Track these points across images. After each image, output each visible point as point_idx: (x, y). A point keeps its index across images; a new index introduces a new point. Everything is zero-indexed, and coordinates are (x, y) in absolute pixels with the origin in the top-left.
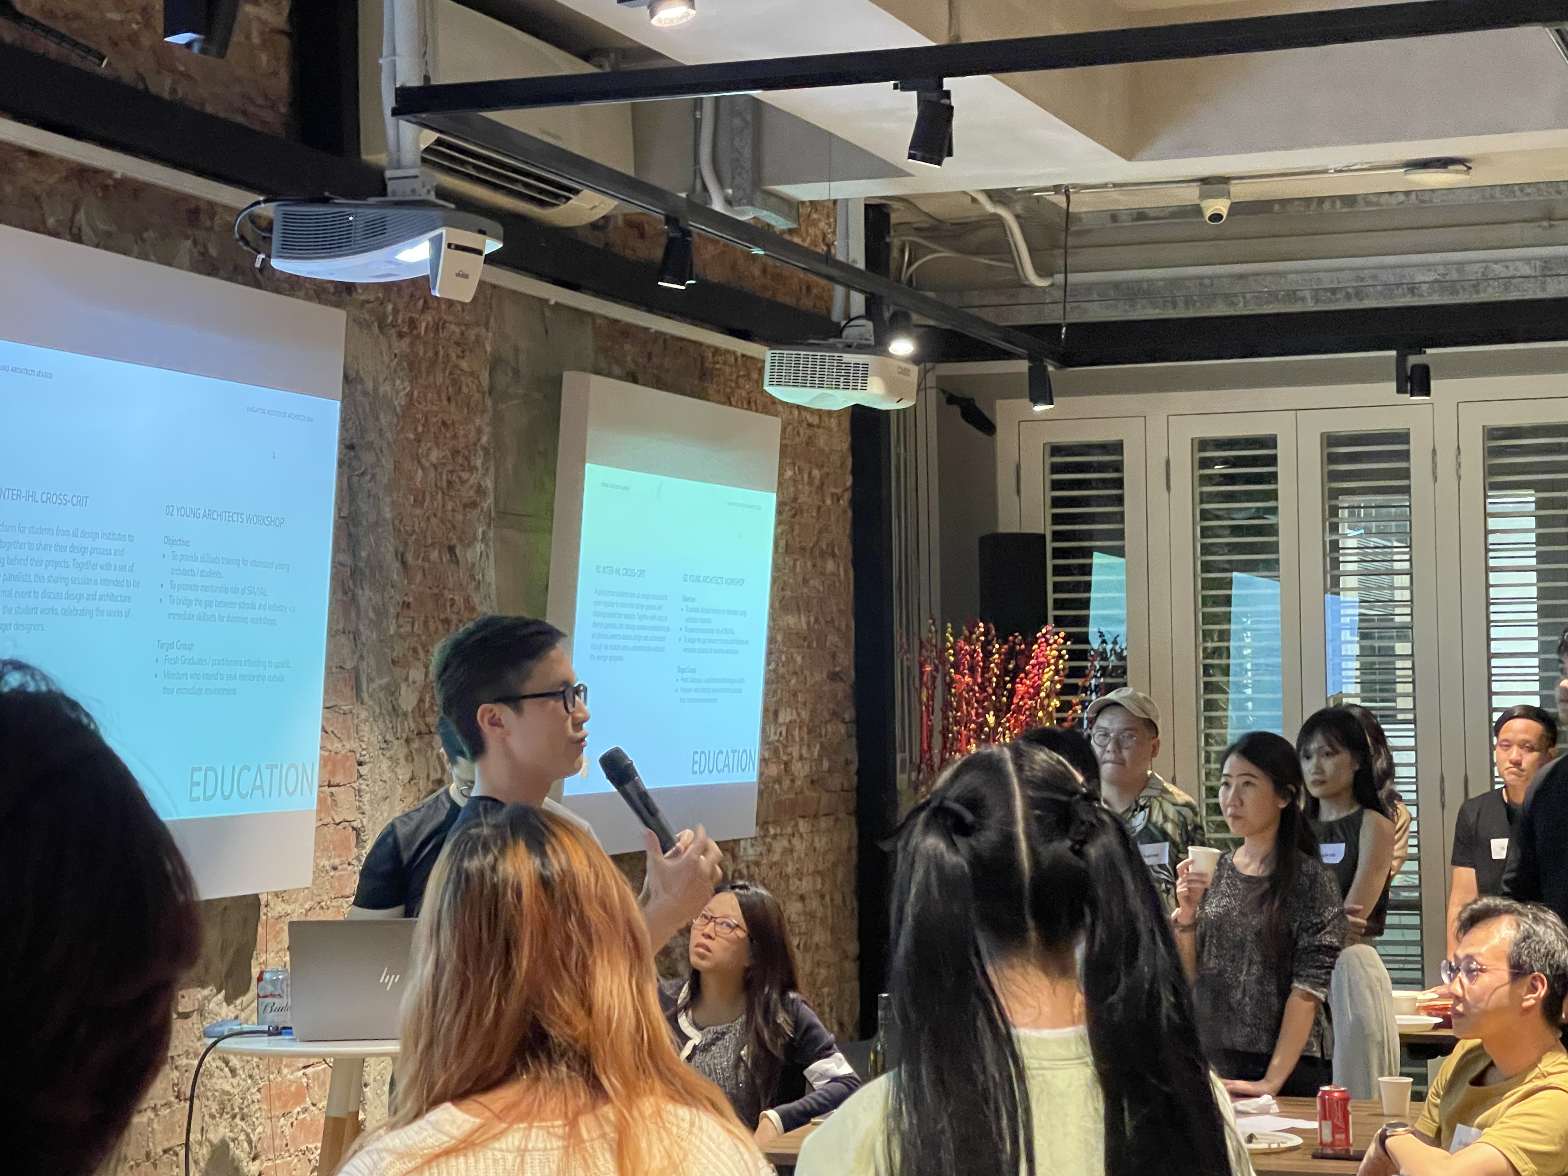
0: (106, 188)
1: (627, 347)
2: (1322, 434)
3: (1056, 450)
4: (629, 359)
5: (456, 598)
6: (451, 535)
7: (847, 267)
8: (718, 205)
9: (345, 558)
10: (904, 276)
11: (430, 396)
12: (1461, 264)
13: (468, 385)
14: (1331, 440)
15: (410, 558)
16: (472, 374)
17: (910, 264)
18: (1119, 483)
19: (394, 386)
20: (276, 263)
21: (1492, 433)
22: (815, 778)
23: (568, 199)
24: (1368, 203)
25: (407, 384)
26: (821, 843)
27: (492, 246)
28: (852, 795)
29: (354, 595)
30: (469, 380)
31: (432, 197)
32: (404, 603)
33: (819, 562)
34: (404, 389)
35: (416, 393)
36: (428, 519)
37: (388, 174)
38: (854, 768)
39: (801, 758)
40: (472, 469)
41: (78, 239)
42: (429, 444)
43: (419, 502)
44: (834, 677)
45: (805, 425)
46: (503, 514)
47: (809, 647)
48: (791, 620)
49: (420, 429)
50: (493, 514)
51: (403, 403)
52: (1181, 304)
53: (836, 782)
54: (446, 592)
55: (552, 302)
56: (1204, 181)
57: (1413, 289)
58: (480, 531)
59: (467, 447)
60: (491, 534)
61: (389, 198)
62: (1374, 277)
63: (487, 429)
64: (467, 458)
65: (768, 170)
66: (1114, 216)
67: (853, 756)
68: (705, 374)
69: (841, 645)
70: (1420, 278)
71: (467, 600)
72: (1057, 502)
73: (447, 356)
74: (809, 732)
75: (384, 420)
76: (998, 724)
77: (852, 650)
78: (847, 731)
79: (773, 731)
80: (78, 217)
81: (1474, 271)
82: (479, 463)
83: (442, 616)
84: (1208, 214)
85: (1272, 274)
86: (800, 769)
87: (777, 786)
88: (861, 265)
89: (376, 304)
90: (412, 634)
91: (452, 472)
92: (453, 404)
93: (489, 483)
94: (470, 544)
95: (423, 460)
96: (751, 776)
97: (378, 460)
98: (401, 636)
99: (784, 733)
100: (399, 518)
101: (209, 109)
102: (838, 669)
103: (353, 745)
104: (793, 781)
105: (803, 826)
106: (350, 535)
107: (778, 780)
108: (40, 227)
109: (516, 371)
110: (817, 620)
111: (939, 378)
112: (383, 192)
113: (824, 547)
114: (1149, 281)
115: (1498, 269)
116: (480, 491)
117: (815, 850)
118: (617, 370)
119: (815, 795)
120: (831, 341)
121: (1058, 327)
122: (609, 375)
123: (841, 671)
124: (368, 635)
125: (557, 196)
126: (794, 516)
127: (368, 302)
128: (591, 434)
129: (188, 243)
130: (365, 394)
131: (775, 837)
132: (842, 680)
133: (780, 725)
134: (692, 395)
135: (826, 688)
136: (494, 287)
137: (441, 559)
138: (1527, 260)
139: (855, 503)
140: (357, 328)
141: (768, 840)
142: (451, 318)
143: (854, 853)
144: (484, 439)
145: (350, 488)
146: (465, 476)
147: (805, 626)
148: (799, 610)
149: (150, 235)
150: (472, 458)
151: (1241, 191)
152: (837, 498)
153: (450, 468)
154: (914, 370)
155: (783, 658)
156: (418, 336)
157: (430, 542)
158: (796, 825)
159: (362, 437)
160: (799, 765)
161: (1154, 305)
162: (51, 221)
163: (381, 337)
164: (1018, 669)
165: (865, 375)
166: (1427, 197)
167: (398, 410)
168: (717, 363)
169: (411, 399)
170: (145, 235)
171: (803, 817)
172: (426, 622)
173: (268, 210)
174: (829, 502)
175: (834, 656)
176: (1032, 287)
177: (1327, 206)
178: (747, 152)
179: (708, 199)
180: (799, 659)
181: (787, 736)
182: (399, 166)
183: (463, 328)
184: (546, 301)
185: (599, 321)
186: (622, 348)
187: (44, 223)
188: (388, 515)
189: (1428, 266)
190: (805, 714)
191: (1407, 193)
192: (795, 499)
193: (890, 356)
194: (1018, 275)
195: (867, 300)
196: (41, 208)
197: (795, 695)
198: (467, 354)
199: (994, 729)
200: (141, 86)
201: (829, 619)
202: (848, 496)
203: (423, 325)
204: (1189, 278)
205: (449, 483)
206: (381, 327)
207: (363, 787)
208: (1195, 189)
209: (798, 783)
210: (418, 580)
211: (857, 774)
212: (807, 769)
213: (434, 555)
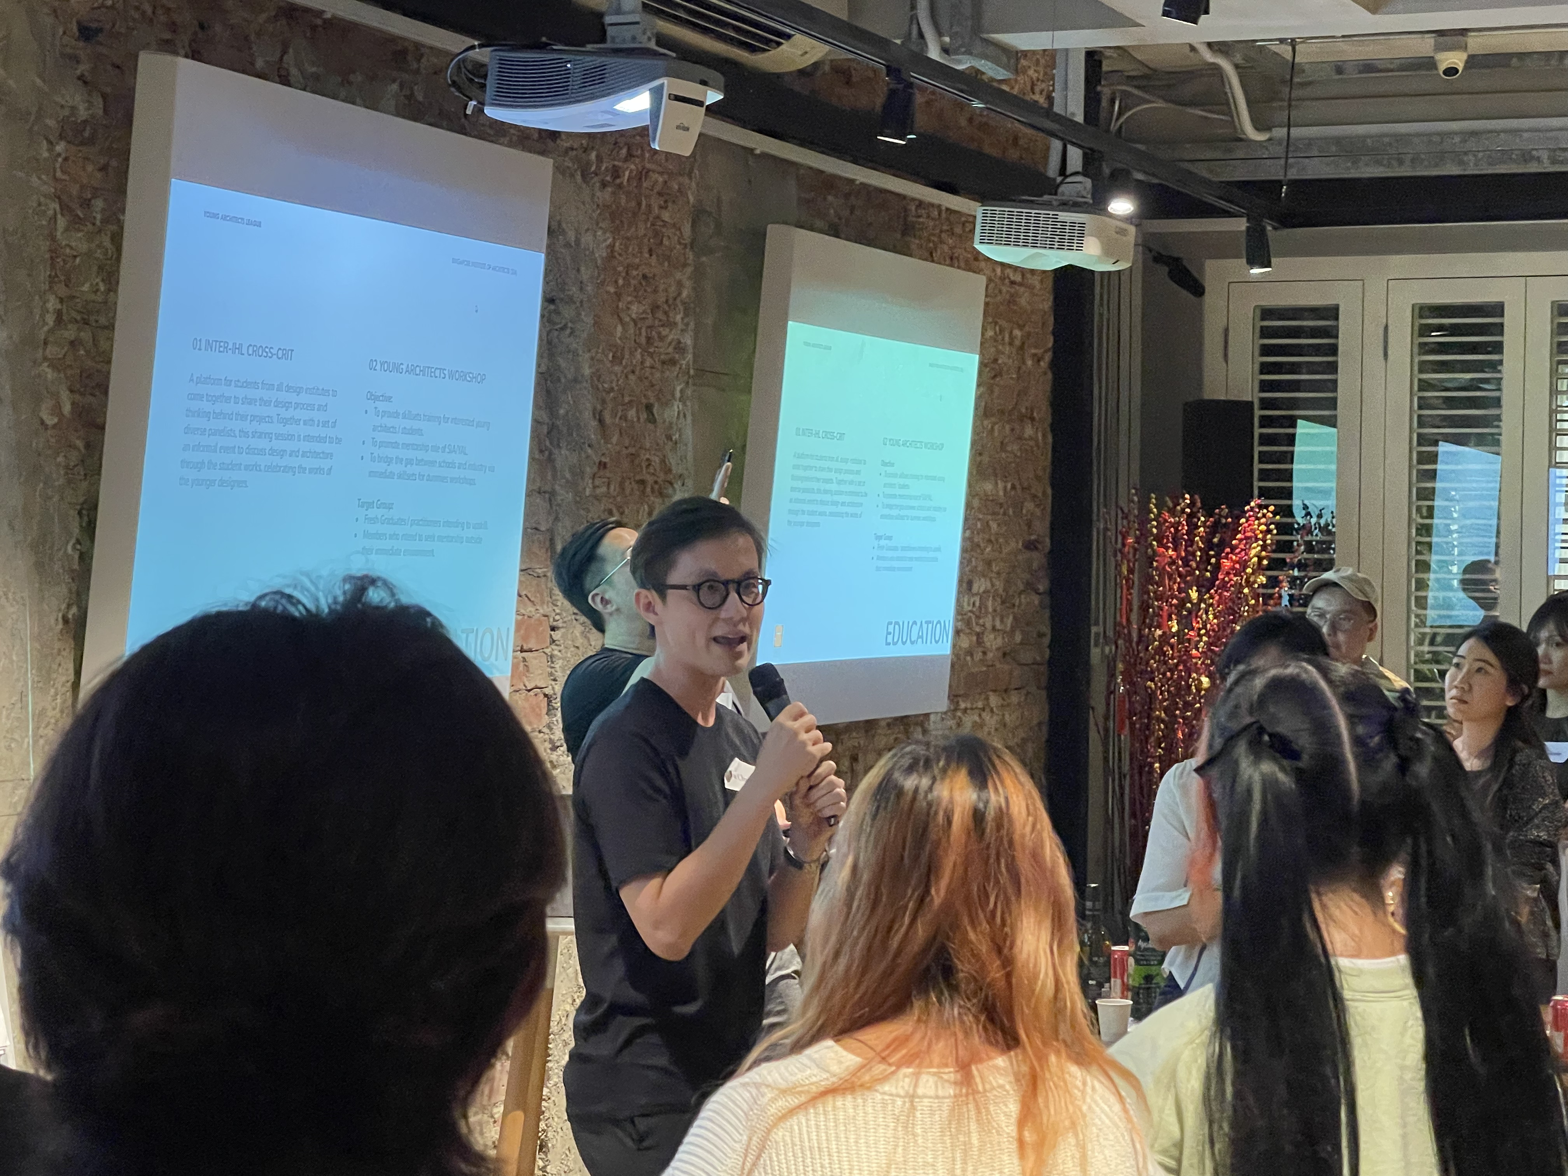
0: (314, 28)
1: (830, 198)
2: (1553, 303)
3: (1267, 313)
4: (832, 211)
5: (653, 458)
6: (649, 393)
7: (1066, 122)
8: (934, 53)
9: (545, 417)
10: (1114, 127)
11: (631, 247)
13: (669, 238)
14: (1562, 309)
15: (607, 416)
16: (674, 225)
17: (1120, 114)
18: (1333, 350)
19: (595, 236)
20: (489, 111)
22: (1008, 649)
23: (779, 44)
25: (608, 235)
26: (1010, 718)
27: (713, 97)
28: (1044, 669)
29: (551, 454)
30: (671, 232)
31: (652, 45)
32: (600, 463)
33: (1017, 426)
34: (605, 240)
35: (617, 245)
36: (627, 377)
37: (608, 19)
38: (1047, 641)
39: (994, 628)
40: (672, 325)
41: (285, 81)
42: (629, 299)
43: (617, 359)
44: (1030, 546)
45: (1007, 281)
46: (701, 371)
47: (1005, 514)
48: (988, 487)
49: (621, 282)
50: (692, 372)
51: (605, 255)
53: (1028, 656)
54: (642, 453)
55: (758, 152)
56: (1440, 33)
58: (678, 388)
59: (667, 301)
60: (689, 392)
61: (608, 45)
63: (688, 283)
64: (666, 313)
65: (988, 17)
66: (1339, 69)
67: (1046, 629)
68: (908, 229)
69: (1038, 512)
71: (663, 461)
72: (1265, 368)
73: (649, 206)
74: (1003, 602)
75: (586, 274)
76: (1201, 600)
77: (1048, 518)
78: (1041, 602)
79: (966, 600)
80: (285, 57)
82: (678, 318)
83: (638, 478)
84: (1442, 67)
85: (1506, 131)
86: (993, 642)
87: (968, 658)
88: (1080, 118)
89: (580, 151)
90: (607, 495)
91: (650, 327)
92: (654, 257)
93: (688, 340)
94: (666, 404)
95: (622, 315)
96: (945, 648)
97: (579, 314)
98: (597, 498)
99: (977, 604)
100: (597, 376)
102: (1033, 537)
103: (546, 609)
104: (984, 653)
105: (994, 700)
106: (548, 392)
107: (970, 653)
108: (248, 69)
109: (718, 225)
110: (1013, 487)
111: (1146, 235)
112: (603, 39)
113: (1024, 411)
116: (680, 348)
117: (1005, 725)
118: (819, 223)
119: (1006, 667)
120: (1046, 197)
121: (1280, 183)
122: (812, 229)
123: (1036, 541)
124: (565, 496)
125: (768, 42)
126: (995, 377)
127: (572, 149)
128: (793, 289)
129: (395, 87)
130: (568, 245)
131: (965, 711)
132: (1036, 548)
133: (974, 595)
134: (895, 250)
135: (1021, 558)
137: (639, 419)
139: (1055, 365)
140: (562, 178)
141: (959, 714)
142: (654, 166)
143: (1045, 729)
144: (685, 294)
145: (549, 342)
146: (665, 331)
147: (1001, 493)
148: (996, 475)
149: (357, 78)
150: (672, 313)
151: (1476, 44)
152: (1038, 359)
153: (649, 322)
154: (1132, 229)
155: (979, 525)
156: (620, 186)
157: (627, 400)
158: (987, 699)
159: (563, 290)
160: (992, 636)
161: (1379, 163)
162: (260, 64)
163: (584, 186)
164: (1222, 544)
165: (1082, 235)
167: (599, 262)
168: (919, 217)
169: (612, 251)
170: (352, 77)
171: (994, 691)
172: (622, 484)
173: (483, 55)
174: (1029, 363)
175: (1029, 524)
176: (1248, 141)
179: (925, 47)
180: (994, 526)
181: (980, 607)
182: (618, 11)
183: (666, 176)
184: (752, 150)
185: (801, 171)
186: (825, 199)
187: (253, 64)
188: (587, 371)
190: (999, 585)
192: (996, 360)
193: (1111, 216)
194: (1235, 127)
195: (1085, 155)
196: (250, 48)
197: (989, 563)
198: (670, 204)
199: (1197, 605)
201: (1026, 484)
202: (1048, 357)
203: (627, 173)
204: (1418, 135)
205: (649, 339)
206: (583, 176)
207: (556, 652)
208: (1430, 41)
209: (990, 655)
210: (615, 440)
211: (1050, 647)
212: (999, 641)
213: (632, 413)
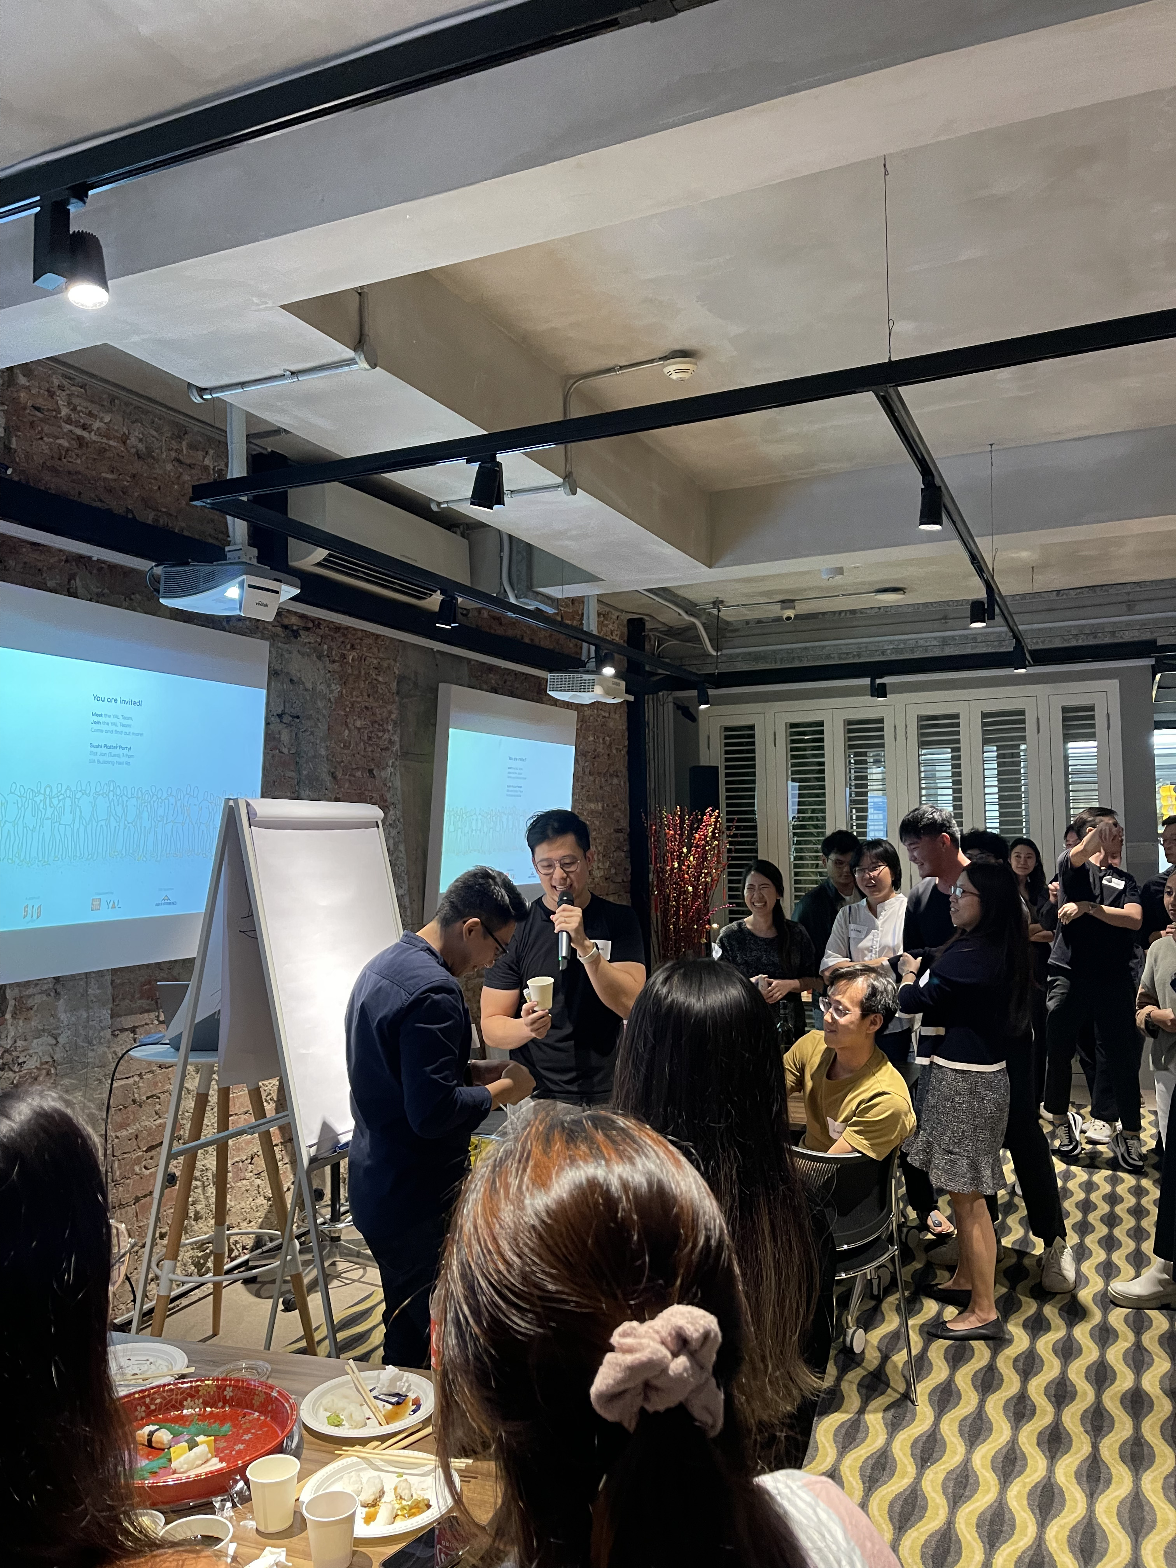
1: (491, 676)
2: (844, 720)
3: (727, 729)
4: (493, 681)
6: (370, 763)
8: (513, 600)
9: (293, 774)
10: (656, 653)
11: (354, 693)
12: (905, 641)
13: (381, 689)
14: (849, 723)
15: (339, 775)
16: (385, 683)
17: (658, 647)
18: (753, 744)
19: (329, 687)
21: (921, 718)
22: (607, 877)
23: (431, 595)
24: (862, 613)
25: (338, 686)
27: (292, 591)
30: (383, 686)
33: (609, 779)
34: (336, 689)
35: (344, 691)
36: (354, 755)
38: (629, 872)
39: (598, 868)
40: (384, 731)
41: (74, 595)
42: (355, 718)
43: (346, 747)
44: (618, 831)
45: (601, 717)
46: (405, 753)
47: (603, 818)
48: (592, 806)
49: (348, 710)
50: (399, 754)
51: (335, 696)
52: (779, 662)
53: (619, 879)
54: (366, 793)
55: (435, 650)
56: (783, 602)
57: (883, 653)
58: (390, 762)
59: (381, 720)
60: (398, 763)
61: (225, 561)
62: (866, 647)
63: (395, 712)
64: (381, 725)
65: (535, 582)
66: (747, 623)
67: (628, 866)
69: (622, 816)
70: (886, 647)
72: (727, 752)
73: (368, 674)
74: (604, 856)
75: (320, 704)
76: (689, 851)
77: (628, 820)
78: (625, 856)
80: (73, 581)
81: (912, 643)
82: (390, 728)
84: (785, 617)
85: (819, 647)
86: (597, 874)
91: (371, 732)
92: (372, 698)
93: (396, 738)
94: (384, 769)
95: (350, 726)
100: (332, 754)
101: (186, 533)
102: (619, 827)
106: (296, 762)
108: (41, 586)
109: (416, 684)
110: (608, 806)
111: (674, 698)
113: (612, 772)
114: (765, 652)
115: (921, 642)
116: (391, 742)
118: (485, 687)
119: (607, 885)
120: (579, 669)
123: (621, 829)
125: (425, 594)
127: (310, 643)
128: (452, 714)
130: (306, 690)
132: (622, 832)
135: (613, 836)
136: (401, 641)
137: (363, 775)
138: (935, 638)
139: (628, 753)
140: (300, 656)
142: (370, 655)
144: (393, 716)
146: (380, 734)
147: (600, 808)
150: (385, 726)
151: (802, 608)
153: (371, 729)
156: (347, 663)
157: (354, 767)
161: (767, 662)
163: (318, 661)
164: (698, 827)
165: (593, 685)
166: (888, 609)
167: (332, 699)
169: (341, 694)
170: (133, 596)
176: (711, 655)
177: (843, 614)
178: (524, 572)
179: (507, 596)
180: (597, 823)
183: (379, 660)
184: (432, 649)
185: (473, 663)
186: (487, 675)
187: (46, 585)
188: (323, 752)
189: (891, 642)
191: (879, 608)
192: (595, 750)
193: (604, 675)
194: (704, 650)
195: (596, 650)
196: (42, 576)
198: (382, 673)
199: (687, 855)
200: (130, 516)
202: (626, 749)
203: (351, 657)
205: (370, 738)
206: (319, 657)
208: (779, 606)
209: (596, 880)
210: (347, 785)
211: (631, 874)
212: (602, 873)
213: (359, 774)
